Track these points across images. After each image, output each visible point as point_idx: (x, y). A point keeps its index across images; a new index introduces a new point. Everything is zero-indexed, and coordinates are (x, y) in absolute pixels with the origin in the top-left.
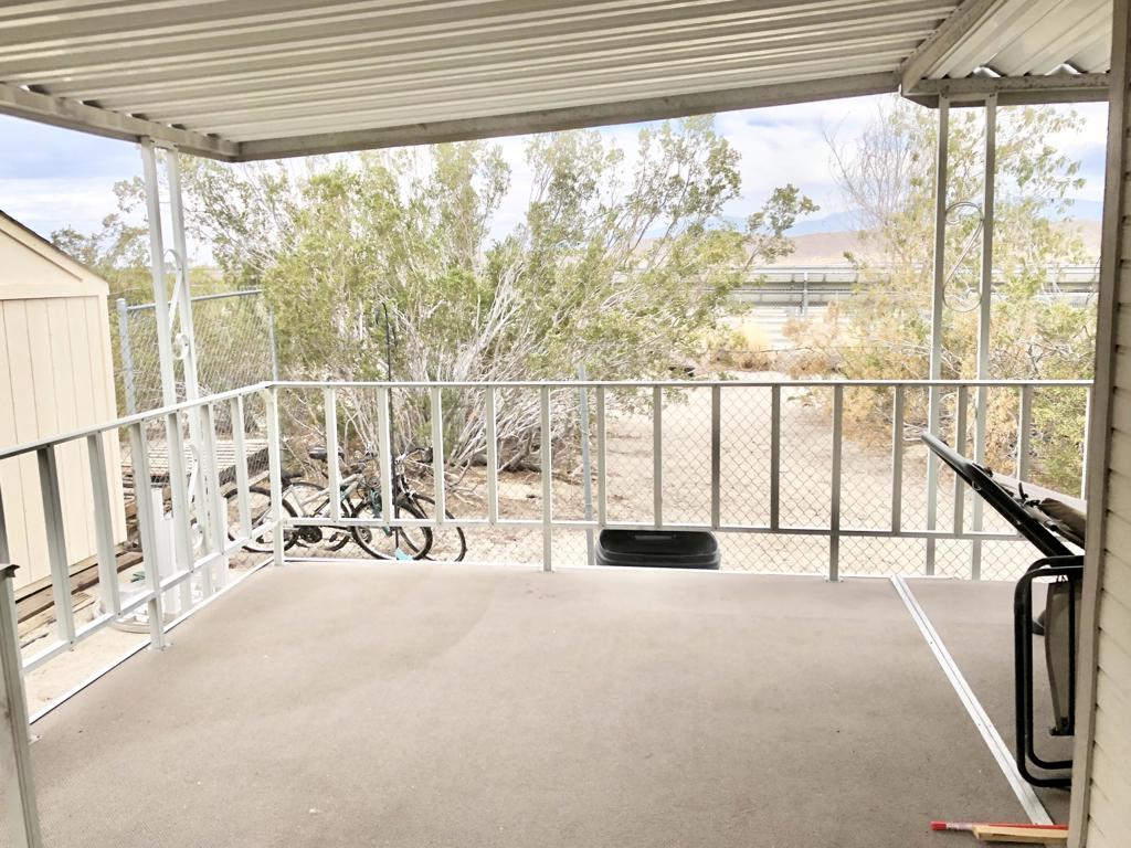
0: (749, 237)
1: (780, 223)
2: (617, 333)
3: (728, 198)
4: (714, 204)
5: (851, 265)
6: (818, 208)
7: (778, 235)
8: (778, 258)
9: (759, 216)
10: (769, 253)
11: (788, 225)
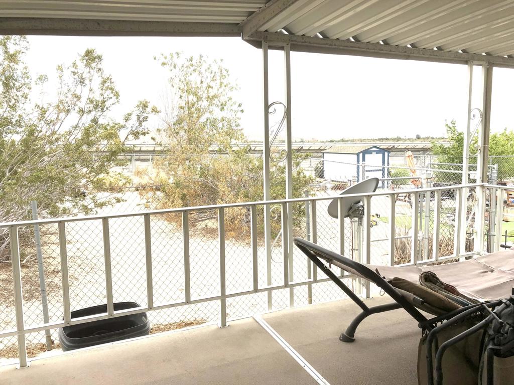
0: (125, 125)
1: (141, 118)
2: (51, 178)
3: (113, 104)
4: (105, 108)
5: (154, 143)
6: (160, 112)
7: (140, 124)
8: (141, 137)
9: (130, 115)
10: (136, 135)
11: (146, 119)
